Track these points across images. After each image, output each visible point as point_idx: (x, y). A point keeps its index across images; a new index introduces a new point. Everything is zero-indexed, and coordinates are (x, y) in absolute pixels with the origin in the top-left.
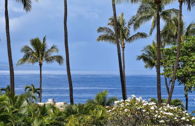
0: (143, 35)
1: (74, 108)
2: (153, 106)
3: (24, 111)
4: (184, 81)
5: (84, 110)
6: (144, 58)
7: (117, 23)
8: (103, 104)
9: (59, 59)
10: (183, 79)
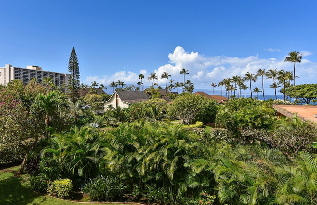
0: (280, 87)
2: (283, 101)
3: (254, 101)
5: (267, 101)
6: (281, 91)
7: (274, 84)
8: (271, 100)
9: (261, 91)
10: (290, 95)
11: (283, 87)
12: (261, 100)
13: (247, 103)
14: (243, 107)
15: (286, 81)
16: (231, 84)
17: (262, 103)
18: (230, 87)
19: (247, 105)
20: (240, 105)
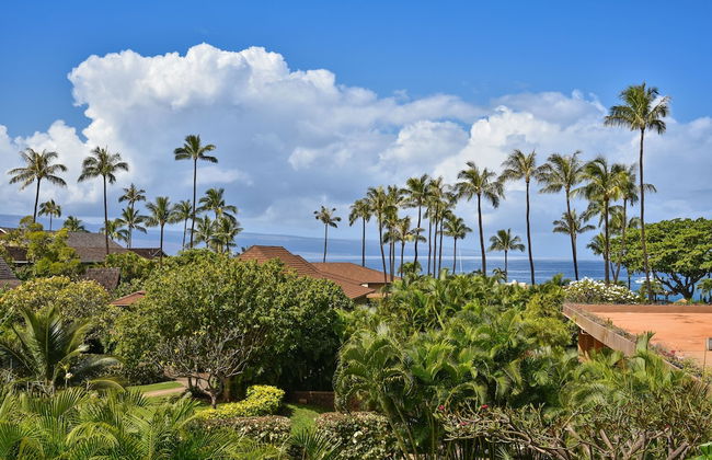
0: (592, 227)
1: (536, 287)
2: (603, 286)
3: (496, 290)
4: (627, 266)
5: (545, 289)
6: (593, 246)
7: (569, 217)
8: (559, 284)
9: (522, 247)
10: (627, 264)
11: (599, 231)
12: (522, 284)
13: (467, 297)
14: (450, 313)
15: (612, 203)
16: (401, 213)
17: (524, 299)
18: (398, 229)
19: (469, 304)
20: (438, 304)
